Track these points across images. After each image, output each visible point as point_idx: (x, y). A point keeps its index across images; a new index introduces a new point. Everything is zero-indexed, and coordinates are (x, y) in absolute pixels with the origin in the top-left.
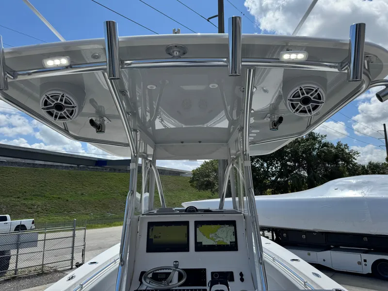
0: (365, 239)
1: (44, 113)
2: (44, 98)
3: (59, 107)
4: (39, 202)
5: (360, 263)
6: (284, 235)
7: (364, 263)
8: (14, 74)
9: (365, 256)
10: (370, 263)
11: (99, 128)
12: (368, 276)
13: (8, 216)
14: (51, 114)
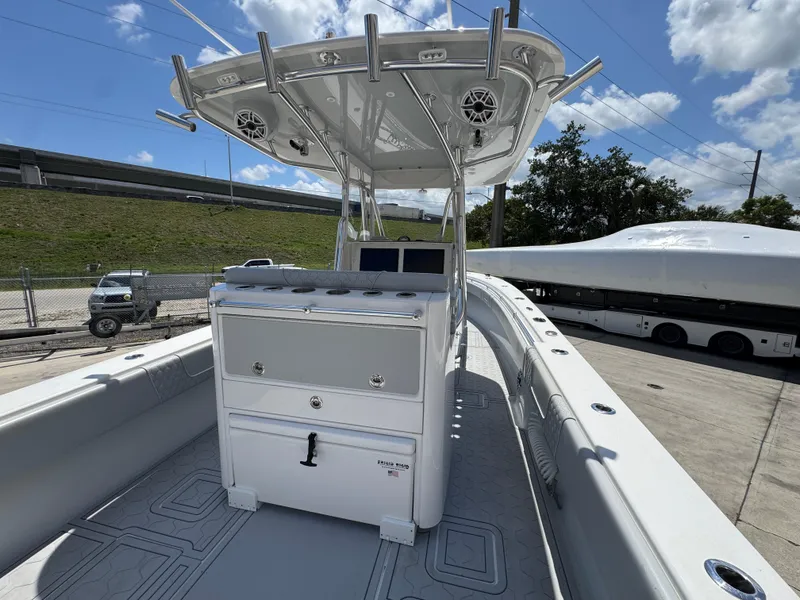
0: (656, 300)
1: (240, 132)
2: (236, 117)
3: (251, 126)
4: (300, 249)
5: (639, 326)
6: (556, 291)
7: (644, 326)
8: (201, 93)
9: (647, 318)
10: (651, 327)
11: (303, 150)
12: (646, 340)
13: (270, 260)
14: (246, 133)
